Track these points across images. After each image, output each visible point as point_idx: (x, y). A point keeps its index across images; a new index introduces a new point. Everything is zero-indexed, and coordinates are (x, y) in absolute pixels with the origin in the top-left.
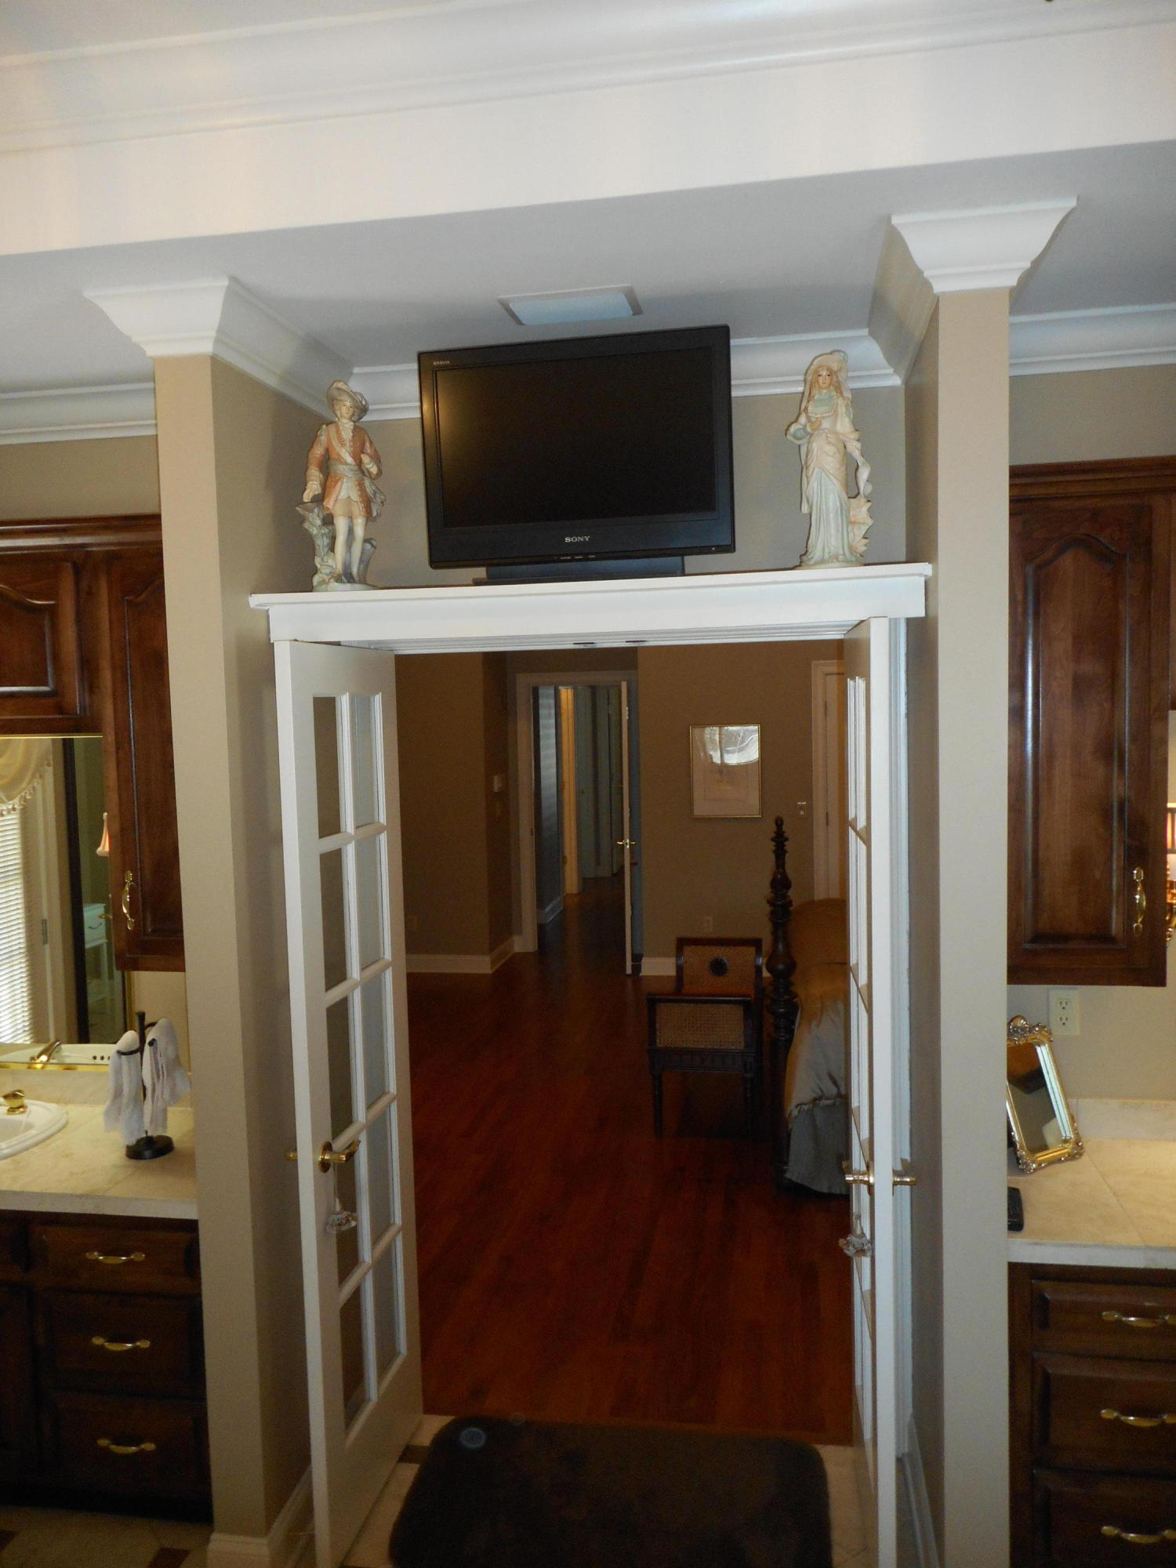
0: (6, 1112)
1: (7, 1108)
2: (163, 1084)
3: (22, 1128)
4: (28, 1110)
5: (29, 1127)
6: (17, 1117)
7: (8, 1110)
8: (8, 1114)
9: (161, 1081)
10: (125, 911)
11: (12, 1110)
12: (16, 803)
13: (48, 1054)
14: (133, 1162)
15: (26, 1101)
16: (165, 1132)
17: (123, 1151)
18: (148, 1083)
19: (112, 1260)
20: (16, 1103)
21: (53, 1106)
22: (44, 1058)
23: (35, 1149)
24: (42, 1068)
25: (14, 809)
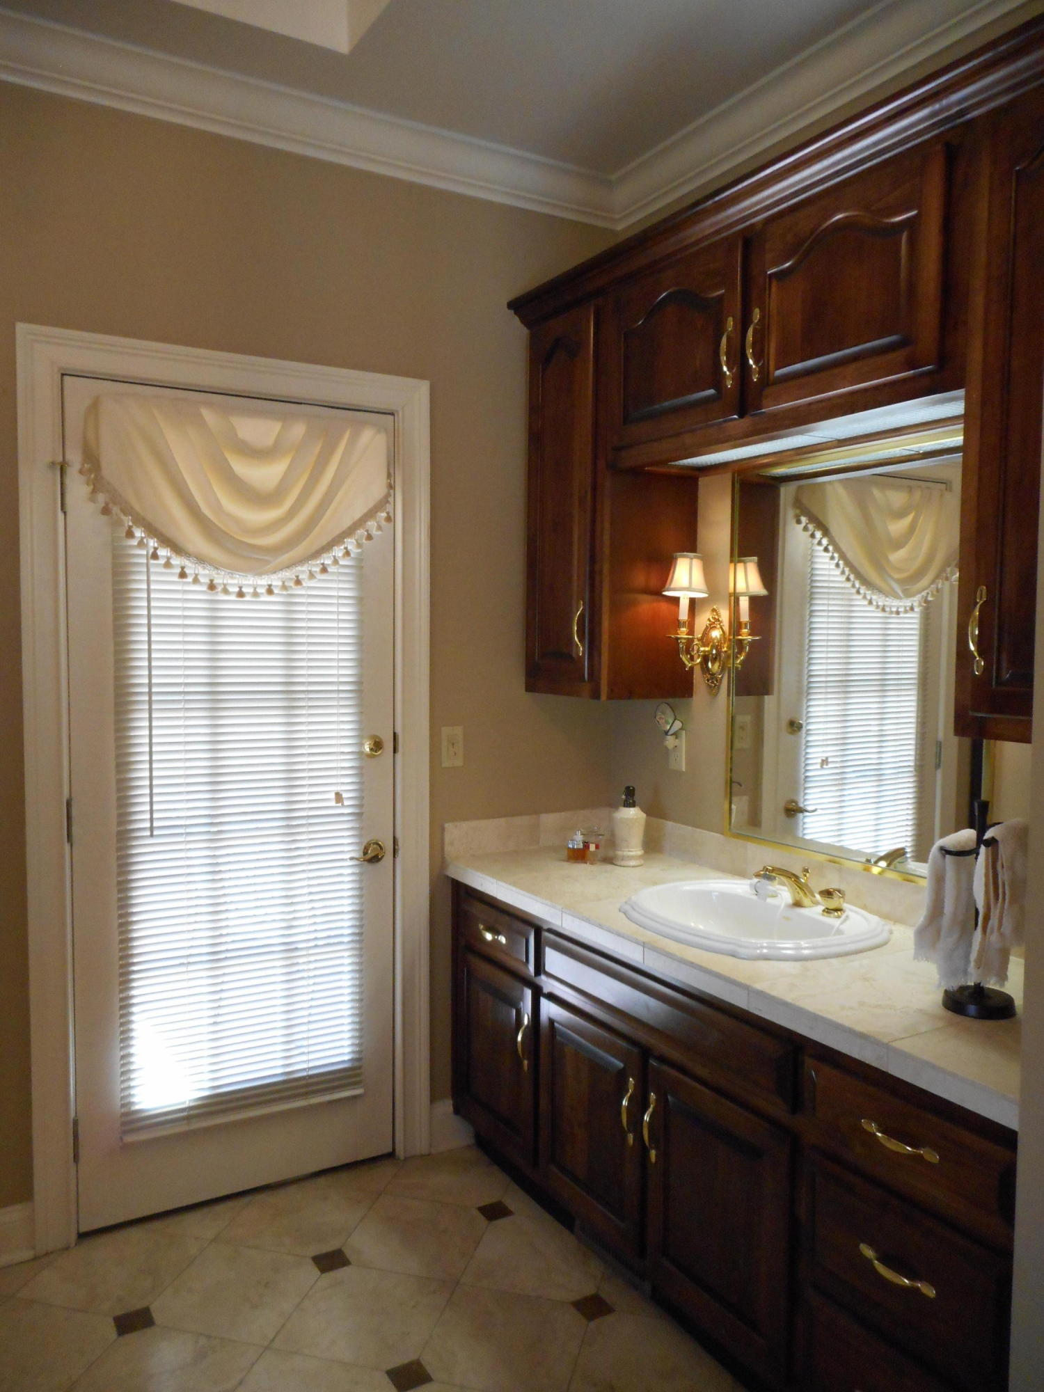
0: (821, 912)
1: (823, 908)
2: (1003, 908)
3: (833, 932)
4: (844, 916)
5: (839, 932)
6: (831, 920)
7: (824, 911)
8: (823, 915)
9: (999, 904)
10: (972, 647)
11: (828, 911)
12: (916, 601)
13: (889, 860)
14: (950, 1014)
15: (845, 906)
16: (1002, 985)
17: (938, 997)
18: (981, 905)
19: (893, 1145)
20: (833, 903)
21: (874, 919)
22: (883, 864)
23: (834, 961)
24: (880, 873)
25: (912, 609)
